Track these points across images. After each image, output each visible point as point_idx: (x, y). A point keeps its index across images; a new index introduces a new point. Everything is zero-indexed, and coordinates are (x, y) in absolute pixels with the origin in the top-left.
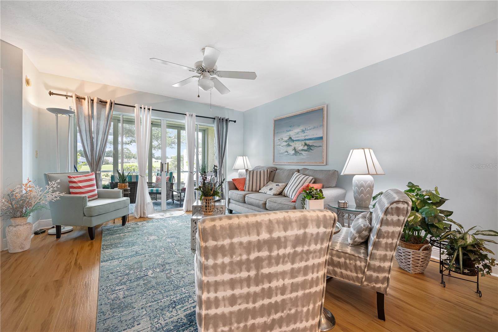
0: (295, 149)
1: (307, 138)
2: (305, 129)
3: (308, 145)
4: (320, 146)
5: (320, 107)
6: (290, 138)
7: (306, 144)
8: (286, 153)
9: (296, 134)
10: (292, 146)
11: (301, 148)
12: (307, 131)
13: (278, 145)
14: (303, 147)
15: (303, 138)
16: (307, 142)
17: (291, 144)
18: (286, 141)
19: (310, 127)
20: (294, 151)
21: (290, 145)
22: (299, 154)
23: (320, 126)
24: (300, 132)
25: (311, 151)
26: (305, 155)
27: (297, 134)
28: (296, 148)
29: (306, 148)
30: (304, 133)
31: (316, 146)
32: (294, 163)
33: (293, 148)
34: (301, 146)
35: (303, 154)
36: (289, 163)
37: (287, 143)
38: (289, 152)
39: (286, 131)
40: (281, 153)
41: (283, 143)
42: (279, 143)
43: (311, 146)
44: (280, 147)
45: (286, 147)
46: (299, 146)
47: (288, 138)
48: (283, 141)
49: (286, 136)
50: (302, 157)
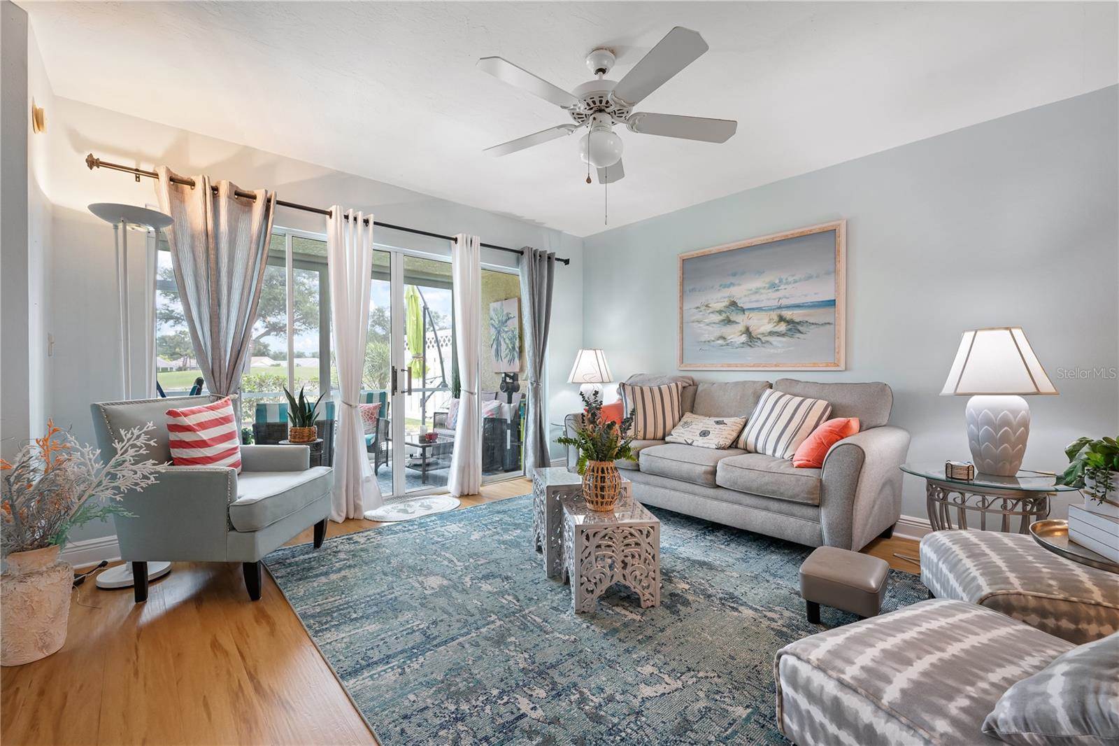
0: (747, 331)
1: (785, 302)
2: (781, 281)
3: (789, 322)
4: (829, 323)
5: (829, 225)
6: (733, 304)
7: (781, 319)
8: (721, 342)
9: (751, 294)
10: (737, 323)
11: (769, 327)
12: (786, 286)
13: (693, 322)
14: (775, 326)
15: (775, 303)
16: (788, 314)
17: (734, 317)
18: (720, 312)
19: (793, 276)
20: (744, 335)
21: (734, 322)
22: (762, 343)
23: (828, 273)
24: (764, 288)
25: (798, 335)
26: (780, 345)
27: (756, 293)
28: (751, 330)
29: (782, 327)
30: (778, 290)
31: (813, 324)
32: (747, 366)
33: (743, 329)
34: (769, 323)
35: (774, 343)
36: (729, 365)
37: (723, 316)
38: (729, 338)
39: (721, 286)
40: (703, 340)
41: (711, 315)
42: (698, 316)
43: (798, 323)
44: (702, 325)
45: (718, 325)
46: (762, 324)
47: (724, 304)
48: (709, 311)
49: (718, 300)
50: (768, 350)
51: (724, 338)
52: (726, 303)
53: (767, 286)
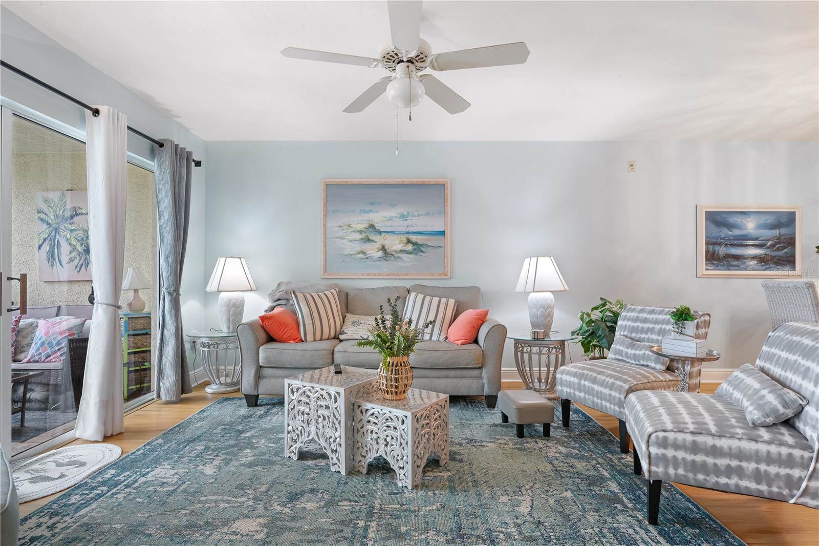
0: (383, 248)
1: (411, 229)
2: (408, 214)
3: (414, 244)
4: (440, 247)
5: (441, 181)
6: (372, 226)
7: (409, 241)
8: (361, 256)
9: (387, 221)
10: (375, 242)
11: (399, 247)
12: (412, 218)
13: (336, 238)
14: (404, 246)
15: (404, 229)
16: (414, 238)
17: (372, 237)
18: (361, 232)
19: (417, 211)
20: (380, 251)
21: (372, 240)
22: (395, 258)
23: (440, 213)
24: (396, 217)
25: (421, 254)
26: (408, 260)
27: (390, 220)
28: (386, 247)
29: (410, 247)
30: (406, 220)
31: (430, 246)
32: (383, 275)
33: (380, 247)
34: (400, 243)
35: (404, 259)
36: (369, 274)
37: (363, 236)
38: (368, 253)
39: (361, 211)
40: (346, 253)
41: (353, 233)
42: (341, 233)
43: (421, 245)
44: (343, 241)
45: (359, 242)
46: (395, 244)
47: (364, 226)
48: (351, 230)
49: (359, 221)
50: (399, 264)
51: (364, 253)
52: (366, 225)
53: (399, 215)
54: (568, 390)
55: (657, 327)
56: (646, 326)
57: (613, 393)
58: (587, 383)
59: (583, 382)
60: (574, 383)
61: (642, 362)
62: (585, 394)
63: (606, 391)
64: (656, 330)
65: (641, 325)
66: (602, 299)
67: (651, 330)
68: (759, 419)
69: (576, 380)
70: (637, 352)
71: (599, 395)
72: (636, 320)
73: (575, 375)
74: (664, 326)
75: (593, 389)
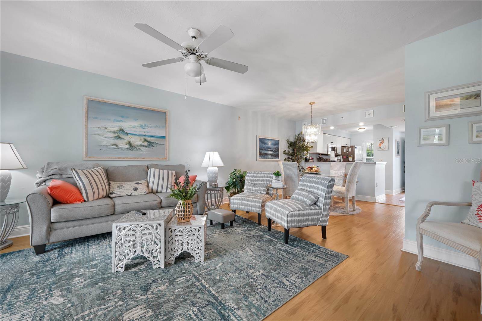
0: (129, 143)
1: (147, 134)
2: (145, 125)
3: (149, 142)
4: (163, 144)
5: (164, 110)
6: (122, 130)
7: (145, 140)
8: (114, 147)
9: (131, 128)
10: (124, 139)
11: (140, 143)
12: (147, 128)
13: (96, 135)
14: (142, 143)
15: (143, 134)
16: (148, 139)
17: (122, 136)
18: (114, 132)
19: (150, 124)
20: (127, 145)
21: (122, 138)
22: (137, 149)
23: (163, 127)
24: (138, 126)
25: (152, 147)
26: (144, 150)
27: (134, 127)
28: (131, 143)
29: (146, 144)
30: (144, 128)
31: (158, 144)
32: (129, 158)
33: (127, 142)
34: (140, 141)
35: (143, 150)
36: (120, 158)
37: (116, 135)
38: (119, 145)
39: (114, 120)
40: (103, 145)
41: (108, 133)
42: (100, 132)
43: (153, 143)
44: (101, 137)
45: (113, 138)
46: (137, 141)
47: (117, 129)
48: (107, 131)
49: (114, 126)
50: (140, 152)
51: (116, 145)
52: (118, 129)
53: (139, 126)
54: (237, 206)
55: (261, 179)
56: (257, 179)
57: (256, 204)
58: (245, 202)
59: (243, 202)
60: (239, 203)
61: (258, 192)
62: (244, 206)
63: (253, 204)
64: (260, 180)
65: (255, 178)
66: (235, 169)
67: (259, 180)
68: (311, 203)
69: (240, 201)
70: (257, 188)
71: (251, 206)
72: (253, 177)
73: (239, 200)
74: (263, 178)
75: (248, 204)
